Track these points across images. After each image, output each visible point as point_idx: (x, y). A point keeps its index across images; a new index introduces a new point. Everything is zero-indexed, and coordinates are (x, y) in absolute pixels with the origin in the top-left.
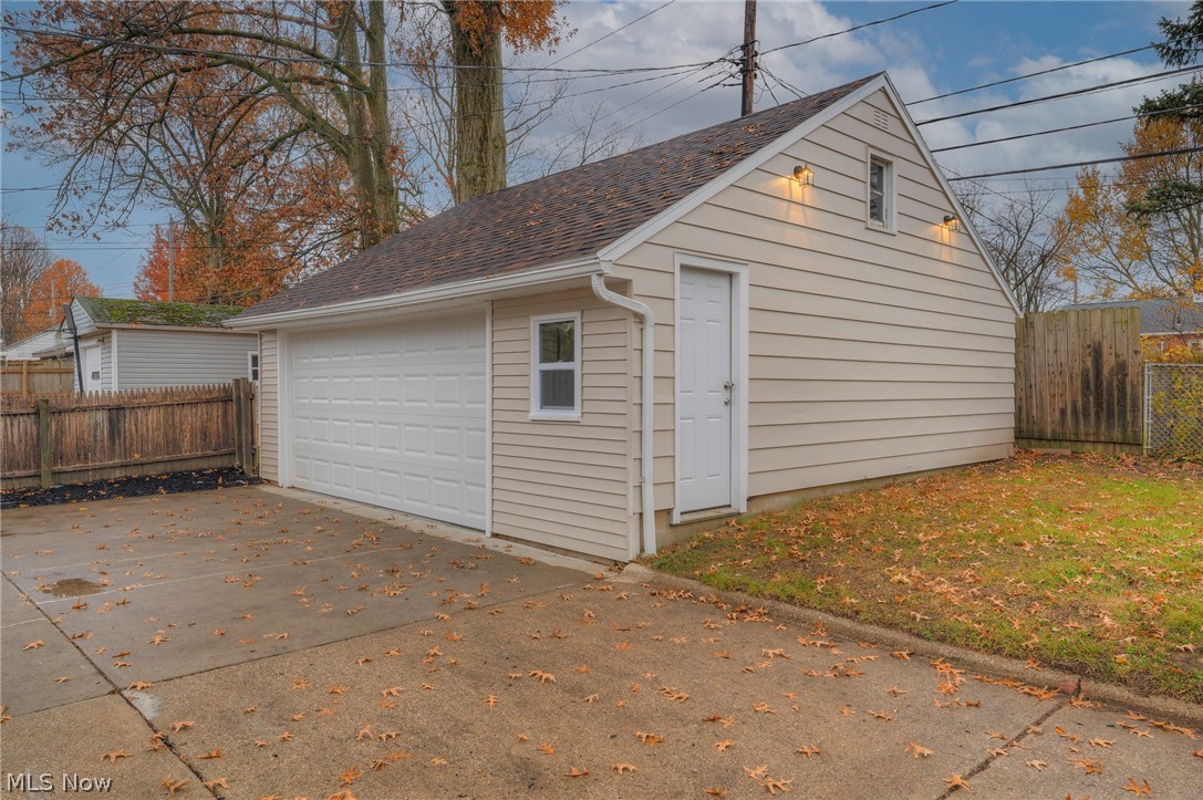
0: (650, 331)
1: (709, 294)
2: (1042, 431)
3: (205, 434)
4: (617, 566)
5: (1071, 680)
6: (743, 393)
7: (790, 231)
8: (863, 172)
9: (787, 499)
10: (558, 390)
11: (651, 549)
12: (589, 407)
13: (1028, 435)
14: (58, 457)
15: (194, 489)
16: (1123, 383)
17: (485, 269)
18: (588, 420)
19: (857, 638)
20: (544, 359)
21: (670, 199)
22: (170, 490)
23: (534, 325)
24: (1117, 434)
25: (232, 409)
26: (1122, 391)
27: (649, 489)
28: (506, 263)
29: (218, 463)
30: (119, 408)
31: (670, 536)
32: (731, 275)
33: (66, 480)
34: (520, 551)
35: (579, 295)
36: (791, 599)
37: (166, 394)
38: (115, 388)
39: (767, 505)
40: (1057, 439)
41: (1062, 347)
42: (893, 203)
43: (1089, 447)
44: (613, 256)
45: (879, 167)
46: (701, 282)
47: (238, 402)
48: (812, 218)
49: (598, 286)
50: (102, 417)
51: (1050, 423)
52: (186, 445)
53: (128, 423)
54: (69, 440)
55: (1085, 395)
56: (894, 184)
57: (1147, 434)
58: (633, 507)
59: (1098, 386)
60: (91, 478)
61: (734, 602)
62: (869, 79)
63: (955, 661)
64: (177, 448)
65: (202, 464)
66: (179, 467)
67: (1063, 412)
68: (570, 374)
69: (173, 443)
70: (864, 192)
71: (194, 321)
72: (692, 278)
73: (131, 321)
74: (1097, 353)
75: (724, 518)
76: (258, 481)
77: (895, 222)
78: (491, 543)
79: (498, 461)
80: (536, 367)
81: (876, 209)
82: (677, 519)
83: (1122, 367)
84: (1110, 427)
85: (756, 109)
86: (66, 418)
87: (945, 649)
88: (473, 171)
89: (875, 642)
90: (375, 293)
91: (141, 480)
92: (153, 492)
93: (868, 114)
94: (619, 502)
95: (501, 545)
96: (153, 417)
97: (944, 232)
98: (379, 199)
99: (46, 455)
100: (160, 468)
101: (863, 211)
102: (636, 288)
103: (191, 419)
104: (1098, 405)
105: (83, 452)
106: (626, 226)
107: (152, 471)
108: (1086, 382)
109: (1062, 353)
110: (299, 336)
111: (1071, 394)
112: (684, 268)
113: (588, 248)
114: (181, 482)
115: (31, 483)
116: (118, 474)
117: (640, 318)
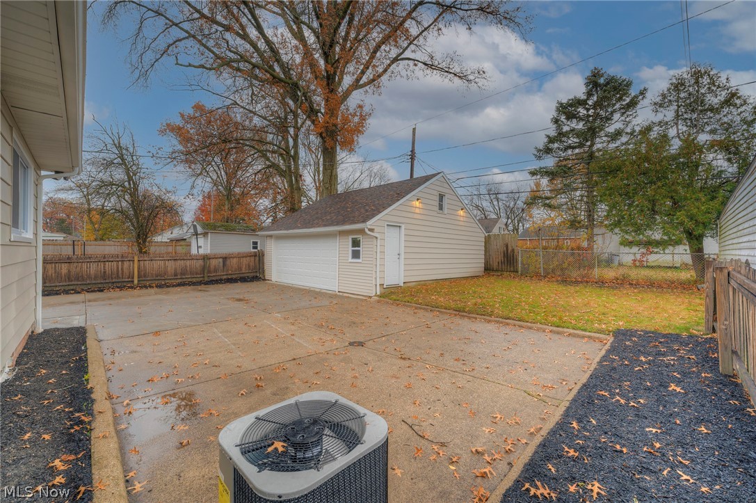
0: (379, 241)
1: (394, 231)
2: (493, 268)
3: (249, 266)
4: (370, 297)
5: (458, 313)
6: (402, 256)
7: (416, 215)
8: (437, 198)
9: (414, 283)
10: (356, 255)
11: (378, 293)
12: (364, 259)
13: (488, 269)
14: (209, 272)
15: (247, 281)
16: (513, 255)
17: (338, 224)
18: (364, 262)
19: (420, 308)
20: (353, 247)
21: (385, 208)
22: (241, 282)
23: (350, 238)
24: (512, 269)
25: (257, 258)
26: (513, 256)
27: (378, 279)
28: (343, 222)
29: (252, 275)
30: (226, 258)
31: (383, 291)
32: (400, 226)
33: (211, 279)
34: (345, 295)
35: (362, 231)
36: (408, 302)
37: (239, 254)
38: (209, 252)
39: (409, 284)
40: (497, 271)
41: (498, 244)
42: (445, 206)
43: (505, 273)
44: (370, 223)
45: (441, 197)
46: (392, 228)
47: (259, 257)
48: (422, 211)
49: (367, 230)
50: (221, 260)
51: (495, 266)
52: (244, 269)
53: (228, 262)
54: (212, 267)
55: (504, 258)
56: (445, 201)
57: (520, 269)
58: (374, 283)
59: (507, 255)
60: (218, 278)
61: (396, 303)
62: (439, 173)
63: (438, 311)
64: (241, 270)
65: (248, 275)
66: (241, 275)
67: (498, 263)
68: (359, 250)
69: (240, 269)
70: (437, 203)
71: (234, 230)
72: (389, 227)
73: (215, 230)
74: (507, 246)
75: (398, 287)
76: (265, 280)
77: (446, 211)
78: (338, 293)
79: (340, 272)
80: (350, 249)
81: (441, 208)
82: (385, 287)
83: (513, 250)
84: (510, 267)
85: (415, 177)
86: (211, 260)
87: (437, 309)
88: (327, 185)
89: (424, 309)
90: (306, 228)
91: (232, 279)
92: (237, 282)
93: (439, 183)
94: (371, 282)
95: (341, 294)
96: (235, 261)
97: (461, 213)
98: (296, 191)
99: (206, 271)
100: (236, 276)
101: (437, 208)
102: (375, 231)
103: (245, 261)
104: (507, 261)
105: (215, 271)
106: (373, 216)
107: (234, 277)
108: (504, 254)
109: (497, 246)
110: (279, 238)
111: (501, 258)
112: (387, 225)
113: (364, 221)
114: (244, 280)
115: (201, 279)
116: (225, 277)
117: (377, 238)
